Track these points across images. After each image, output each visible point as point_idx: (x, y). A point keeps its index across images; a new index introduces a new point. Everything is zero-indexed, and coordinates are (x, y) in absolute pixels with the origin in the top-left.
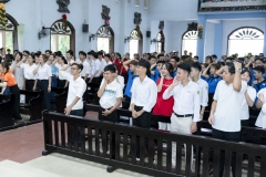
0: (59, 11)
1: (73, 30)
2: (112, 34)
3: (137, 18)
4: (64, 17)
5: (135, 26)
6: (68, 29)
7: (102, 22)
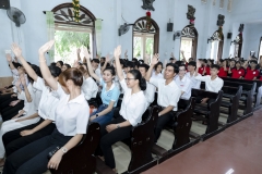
0: (144, 7)
1: (157, 29)
2: (196, 34)
3: (221, 20)
4: (149, 14)
5: (217, 27)
6: (152, 28)
7: (187, 22)
